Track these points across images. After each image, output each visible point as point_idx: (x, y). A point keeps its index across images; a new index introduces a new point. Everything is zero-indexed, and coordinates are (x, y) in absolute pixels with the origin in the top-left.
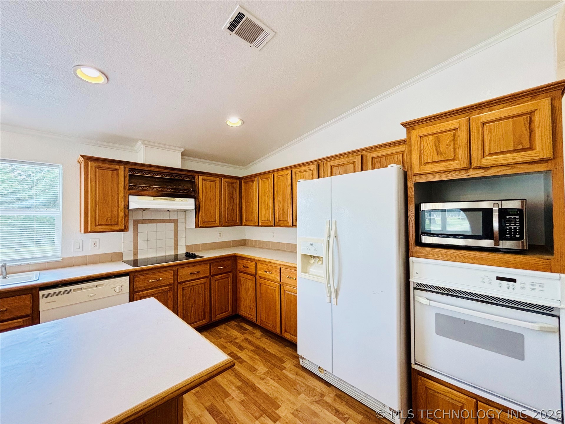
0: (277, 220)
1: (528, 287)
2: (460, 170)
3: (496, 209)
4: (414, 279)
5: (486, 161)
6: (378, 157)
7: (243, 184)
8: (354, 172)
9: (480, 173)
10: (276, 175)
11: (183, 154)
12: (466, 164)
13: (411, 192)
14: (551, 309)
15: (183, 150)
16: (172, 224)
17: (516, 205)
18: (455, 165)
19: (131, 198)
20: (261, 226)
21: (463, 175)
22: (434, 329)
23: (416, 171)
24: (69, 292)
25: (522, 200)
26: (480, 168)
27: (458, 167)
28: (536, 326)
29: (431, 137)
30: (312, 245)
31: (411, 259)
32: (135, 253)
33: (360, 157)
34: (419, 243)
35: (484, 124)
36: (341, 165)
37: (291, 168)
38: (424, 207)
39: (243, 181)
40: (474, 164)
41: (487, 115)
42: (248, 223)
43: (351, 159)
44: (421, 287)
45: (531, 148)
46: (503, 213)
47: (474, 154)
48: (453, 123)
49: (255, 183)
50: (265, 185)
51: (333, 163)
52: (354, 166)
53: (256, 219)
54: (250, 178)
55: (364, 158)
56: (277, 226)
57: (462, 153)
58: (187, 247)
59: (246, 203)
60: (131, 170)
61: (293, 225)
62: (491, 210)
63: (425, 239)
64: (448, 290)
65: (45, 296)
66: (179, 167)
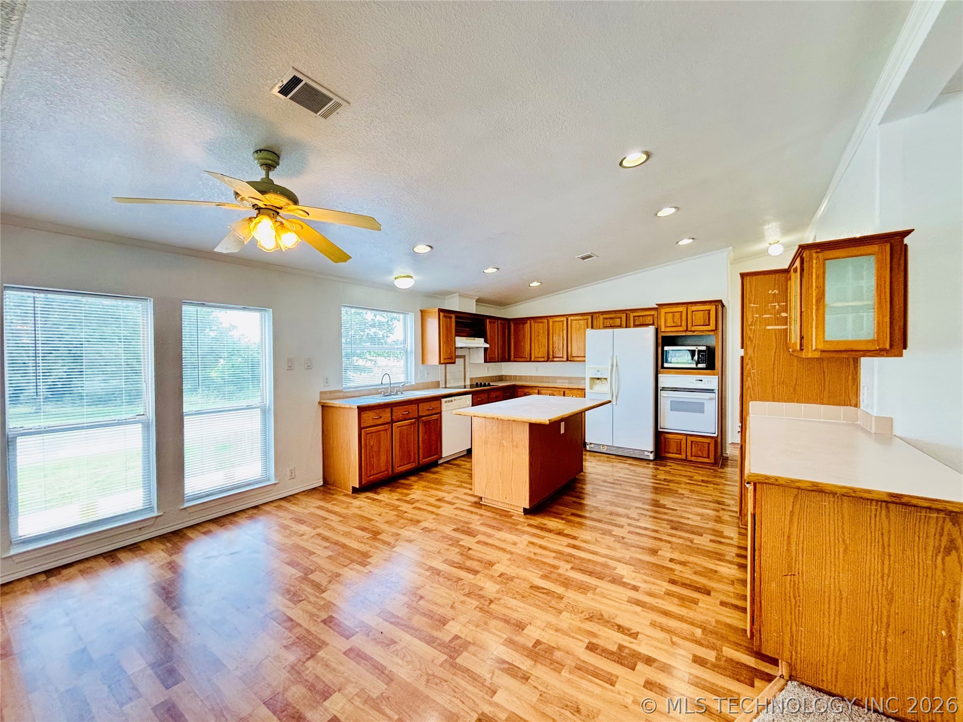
0: (551, 357)
1: (706, 382)
2: (683, 331)
3: (697, 350)
4: (660, 385)
5: (694, 328)
6: (637, 316)
7: (512, 325)
8: (626, 327)
9: (691, 333)
10: (551, 321)
11: (477, 301)
12: (685, 329)
13: (660, 341)
14: (713, 390)
15: (477, 298)
16: (463, 359)
17: (704, 348)
18: (681, 329)
19: (457, 338)
20: (534, 361)
21: (684, 334)
22: (670, 408)
23: (663, 330)
24: (452, 401)
25: (706, 346)
26: (691, 331)
27: (681, 330)
28: (708, 398)
29: (670, 314)
30: (598, 371)
31: (659, 375)
32: (446, 383)
33: (625, 314)
34: (663, 367)
35: (693, 311)
36: (611, 318)
37: (567, 316)
38: (666, 348)
39: (512, 322)
40: (689, 329)
41: (694, 308)
42: (516, 359)
43: (619, 315)
44: (664, 389)
45: (709, 325)
46: (700, 351)
47: (689, 325)
48: (680, 309)
49: (527, 326)
50: (539, 328)
51: (605, 316)
52: (621, 321)
53: (527, 356)
54: (522, 321)
55: (628, 316)
56: (550, 361)
57: (684, 323)
58: (471, 379)
59: (515, 341)
60: (457, 317)
61: (567, 360)
62: (695, 351)
63: (666, 365)
64: (676, 388)
65: (446, 402)
66: (475, 313)
